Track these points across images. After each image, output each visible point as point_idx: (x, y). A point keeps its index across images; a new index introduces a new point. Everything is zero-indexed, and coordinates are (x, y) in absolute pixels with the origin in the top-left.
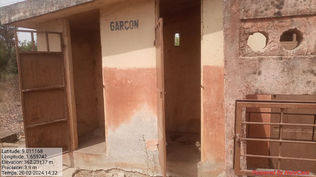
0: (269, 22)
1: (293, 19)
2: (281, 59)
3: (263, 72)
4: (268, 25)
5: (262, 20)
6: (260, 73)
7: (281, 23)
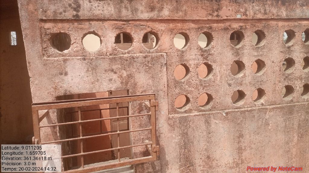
0: (69, 24)
1: (91, 22)
2: (84, 59)
3: (69, 72)
4: (68, 26)
5: (62, 21)
6: (66, 74)
7: (80, 26)
